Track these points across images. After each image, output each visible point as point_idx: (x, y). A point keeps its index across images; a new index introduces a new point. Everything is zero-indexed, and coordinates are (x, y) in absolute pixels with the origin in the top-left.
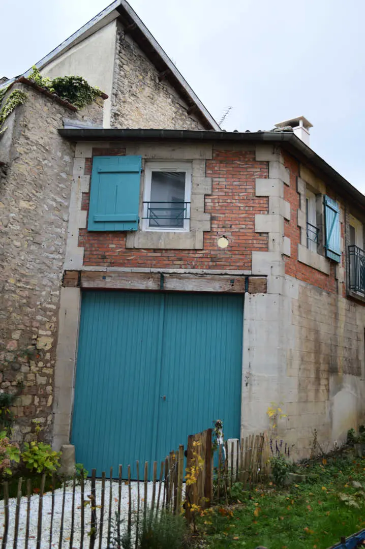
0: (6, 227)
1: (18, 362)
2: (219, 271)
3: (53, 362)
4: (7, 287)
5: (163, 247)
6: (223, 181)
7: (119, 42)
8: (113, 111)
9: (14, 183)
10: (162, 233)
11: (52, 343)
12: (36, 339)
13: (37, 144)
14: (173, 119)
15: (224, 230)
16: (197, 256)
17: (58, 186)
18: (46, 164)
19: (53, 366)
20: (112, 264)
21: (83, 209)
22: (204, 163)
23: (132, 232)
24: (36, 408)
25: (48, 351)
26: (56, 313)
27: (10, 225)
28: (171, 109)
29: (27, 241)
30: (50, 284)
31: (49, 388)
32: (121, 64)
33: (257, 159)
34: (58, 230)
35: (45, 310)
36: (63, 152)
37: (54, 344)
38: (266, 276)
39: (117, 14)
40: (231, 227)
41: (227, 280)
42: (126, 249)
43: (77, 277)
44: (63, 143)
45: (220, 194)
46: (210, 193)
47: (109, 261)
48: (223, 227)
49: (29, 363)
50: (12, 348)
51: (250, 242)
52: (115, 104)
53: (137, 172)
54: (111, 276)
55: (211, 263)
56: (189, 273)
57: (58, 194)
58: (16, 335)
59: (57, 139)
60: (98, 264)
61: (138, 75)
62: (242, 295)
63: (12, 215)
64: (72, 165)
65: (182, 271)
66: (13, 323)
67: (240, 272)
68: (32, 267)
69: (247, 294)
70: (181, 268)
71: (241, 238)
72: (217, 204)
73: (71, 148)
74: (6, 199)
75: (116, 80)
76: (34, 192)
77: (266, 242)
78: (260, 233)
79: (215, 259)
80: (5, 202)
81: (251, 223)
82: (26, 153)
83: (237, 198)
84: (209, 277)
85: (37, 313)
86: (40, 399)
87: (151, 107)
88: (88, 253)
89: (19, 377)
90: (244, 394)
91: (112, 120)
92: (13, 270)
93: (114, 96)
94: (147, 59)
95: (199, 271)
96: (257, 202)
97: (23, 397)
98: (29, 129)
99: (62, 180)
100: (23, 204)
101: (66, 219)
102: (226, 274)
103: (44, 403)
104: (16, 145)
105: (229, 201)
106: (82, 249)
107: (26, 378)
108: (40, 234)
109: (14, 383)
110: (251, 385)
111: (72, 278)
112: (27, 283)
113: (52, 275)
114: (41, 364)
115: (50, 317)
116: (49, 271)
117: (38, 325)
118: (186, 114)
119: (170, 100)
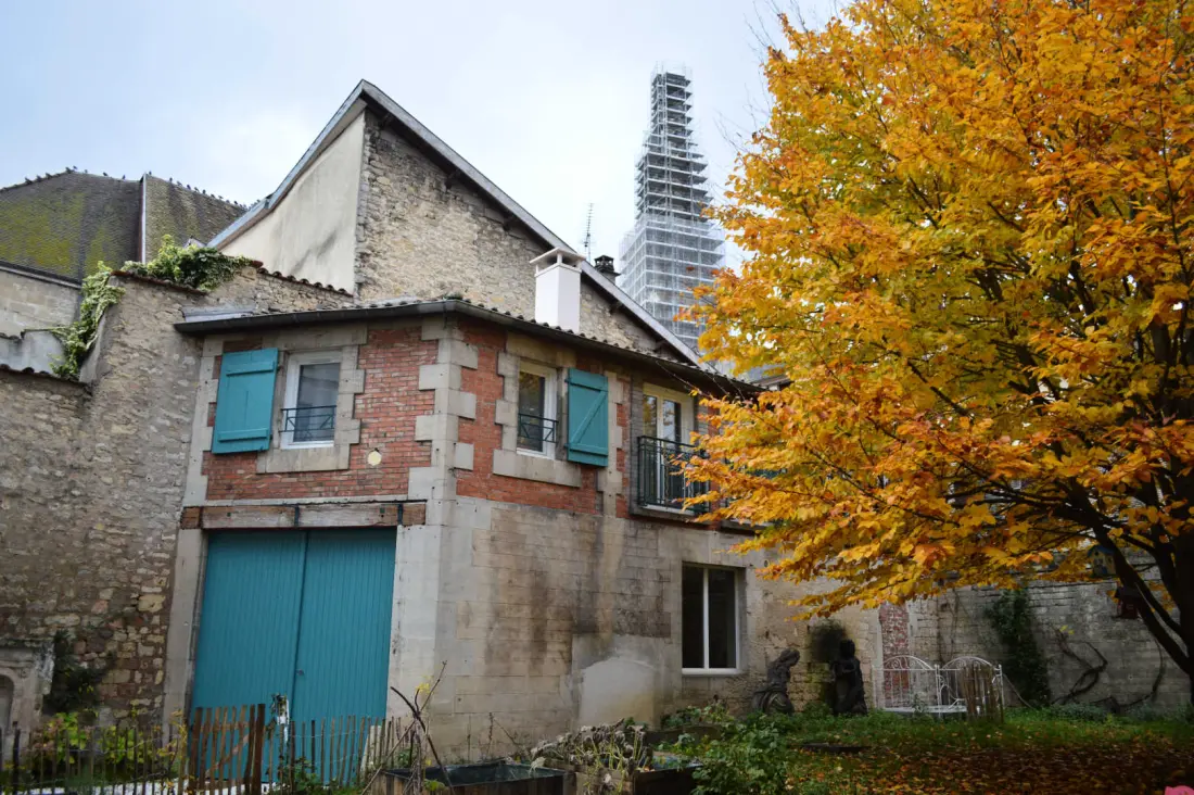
0: (90, 460)
1: (109, 628)
2: (365, 498)
3: (164, 627)
4: (92, 535)
5: (299, 470)
6: (379, 373)
7: (369, 143)
8: (360, 250)
9: (104, 404)
10: (299, 450)
11: (163, 603)
12: (137, 599)
13: (140, 349)
14: (474, 243)
15: (376, 440)
16: (341, 478)
17: (173, 399)
18: (154, 373)
19: (165, 633)
20: (241, 496)
21: (209, 425)
22: (355, 350)
23: (263, 452)
24: (137, 687)
25: (156, 614)
26: (171, 563)
27: (96, 458)
28: (470, 228)
29: (123, 474)
30: (160, 526)
31: (158, 661)
32: (373, 177)
33: (423, 339)
34: (175, 456)
35: (151, 560)
36: (183, 353)
37: (167, 605)
38: (425, 501)
39: (363, 104)
40: (385, 436)
41: (376, 508)
42: (257, 474)
43: (197, 515)
44: (183, 340)
45: (374, 390)
46: (361, 390)
47: (236, 491)
48: (376, 437)
49: (125, 628)
50: (100, 611)
51: (409, 454)
52: (363, 238)
53: (270, 371)
54: (237, 512)
55: (358, 488)
56: (330, 503)
57: (175, 408)
58: (106, 595)
59: (172, 337)
60: (223, 497)
61: (407, 186)
62: (394, 529)
63: (99, 445)
64: (197, 368)
65: (321, 500)
66: (102, 580)
67: (391, 498)
68: (130, 507)
69: (400, 527)
70: (321, 496)
71: (397, 449)
72: (369, 406)
73: (196, 345)
74: (91, 426)
75: (364, 203)
76: (135, 411)
77: (428, 454)
78: (422, 442)
79: (363, 483)
80: (89, 429)
81: (411, 428)
82: (122, 364)
83: (395, 394)
84: (353, 506)
85: (138, 565)
86: (143, 675)
87: (432, 231)
88: (212, 483)
89: (111, 647)
90: (392, 665)
91: (358, 264)
92: (101, 514)
93: (361, 228)
94: (423, 159)
95: (341, 499)
96: (421, 397)
97: (117, 673)
98: (126, 333)
99: (181, 390)
100: (117, 429)
101: (186, 440)
102: (375, 501)
103: (151, 679)
104: (106, 357)
105: (384, 400)
106: (205, 478)
107: (120, 648)
108: (143, 465)
109: (104, 654)
110: (400, 652)
111: (192, 517)
112: (124, 528)
113: (163, 515)
114: (144, 630)
115: (160, 570)
116: (159, 510)
117: (139, 580)
118: (501, 230)
119: (469, 213)
